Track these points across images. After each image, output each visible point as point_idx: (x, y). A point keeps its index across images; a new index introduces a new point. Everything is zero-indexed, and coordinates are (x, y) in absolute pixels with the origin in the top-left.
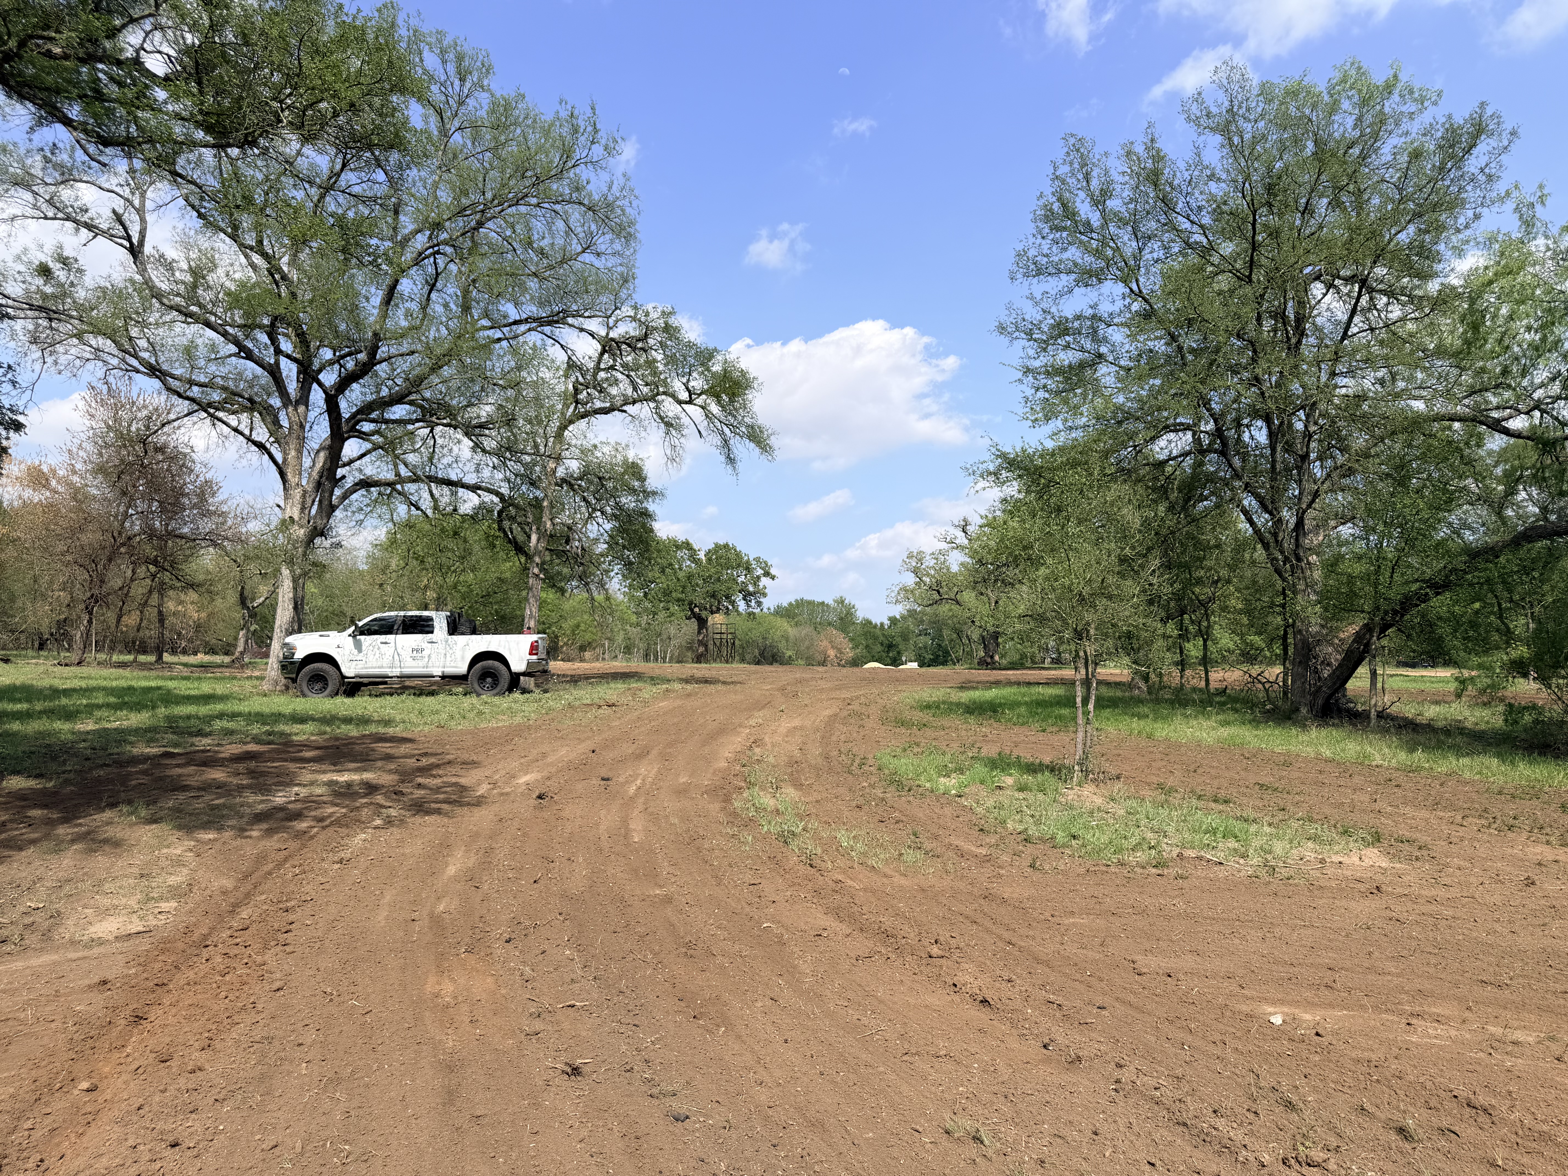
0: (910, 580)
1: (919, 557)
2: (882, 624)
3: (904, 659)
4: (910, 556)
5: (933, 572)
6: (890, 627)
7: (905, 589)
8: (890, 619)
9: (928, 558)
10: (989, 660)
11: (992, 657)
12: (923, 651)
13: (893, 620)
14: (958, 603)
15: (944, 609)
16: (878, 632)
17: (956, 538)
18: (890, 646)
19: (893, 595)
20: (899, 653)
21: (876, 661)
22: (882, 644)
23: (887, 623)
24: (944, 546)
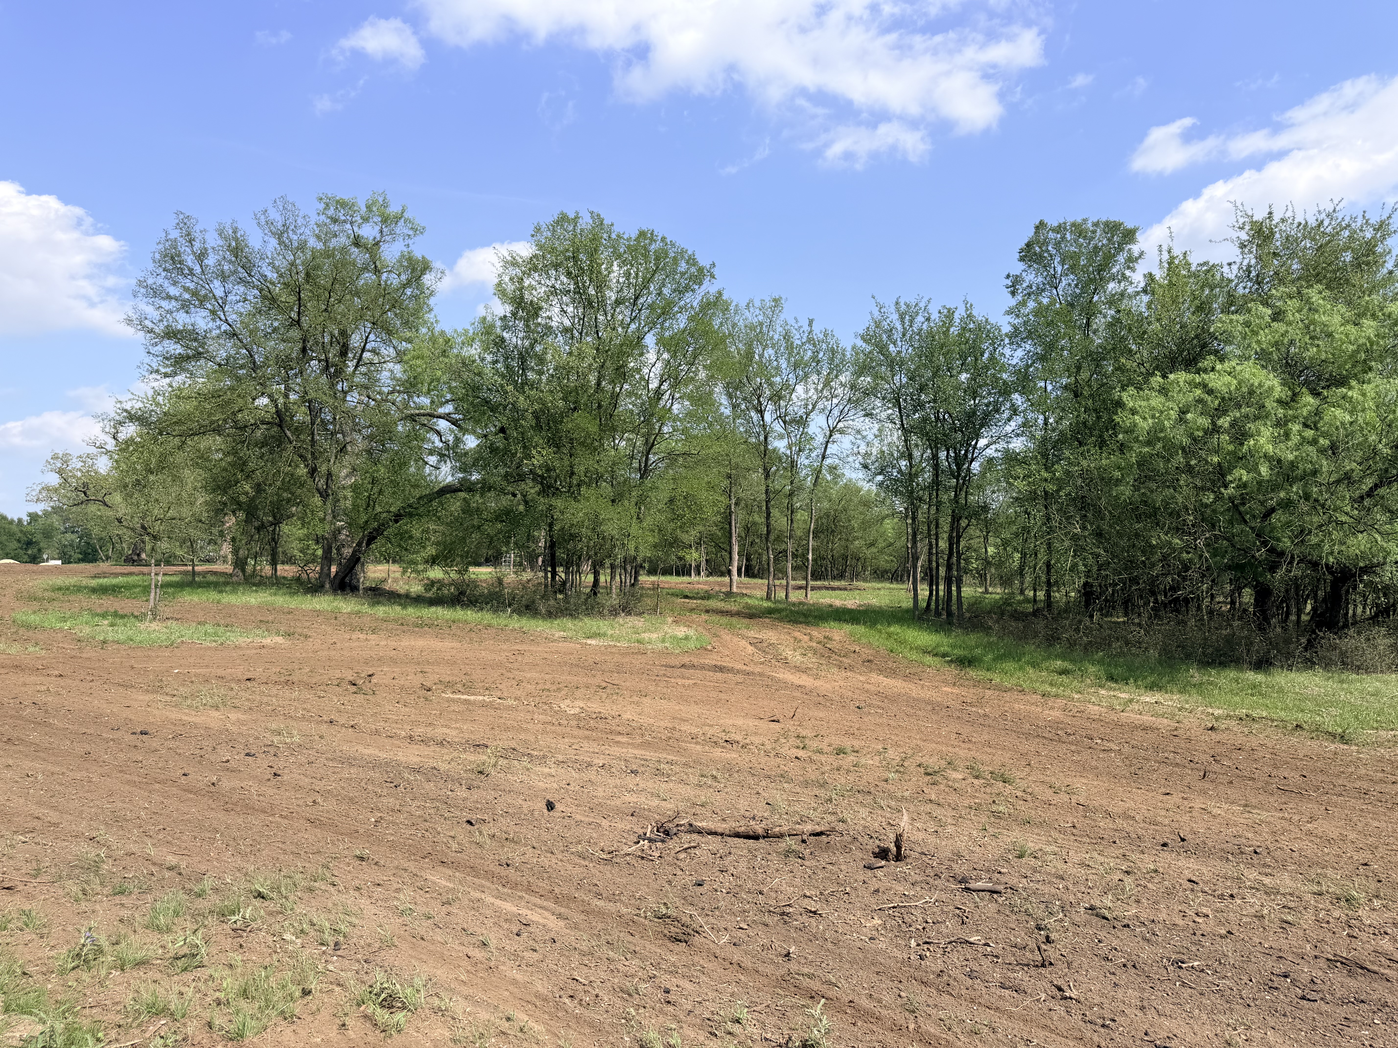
0: (54, 480)
1: (65, 459)
2: (20, 520)
3: (45, 557)
4: (55, 457)
5: (79, 474)
6: (29, 524)
7: (47, 489)
8: (30, 515)
9: (74, 460)
10: (136, 558)
11: (139, 555)
12: (69, 549)
13: (34, 517)
14: (105, 504)
15: (92, 508)
16: (14, 528)
17: (105, 444)
18: (29, 543)
19: (34, 493)
20: (39, 550)
21: (12, 558)
22: (19, 541)
23: (26, 519)
24: (93, 450)
